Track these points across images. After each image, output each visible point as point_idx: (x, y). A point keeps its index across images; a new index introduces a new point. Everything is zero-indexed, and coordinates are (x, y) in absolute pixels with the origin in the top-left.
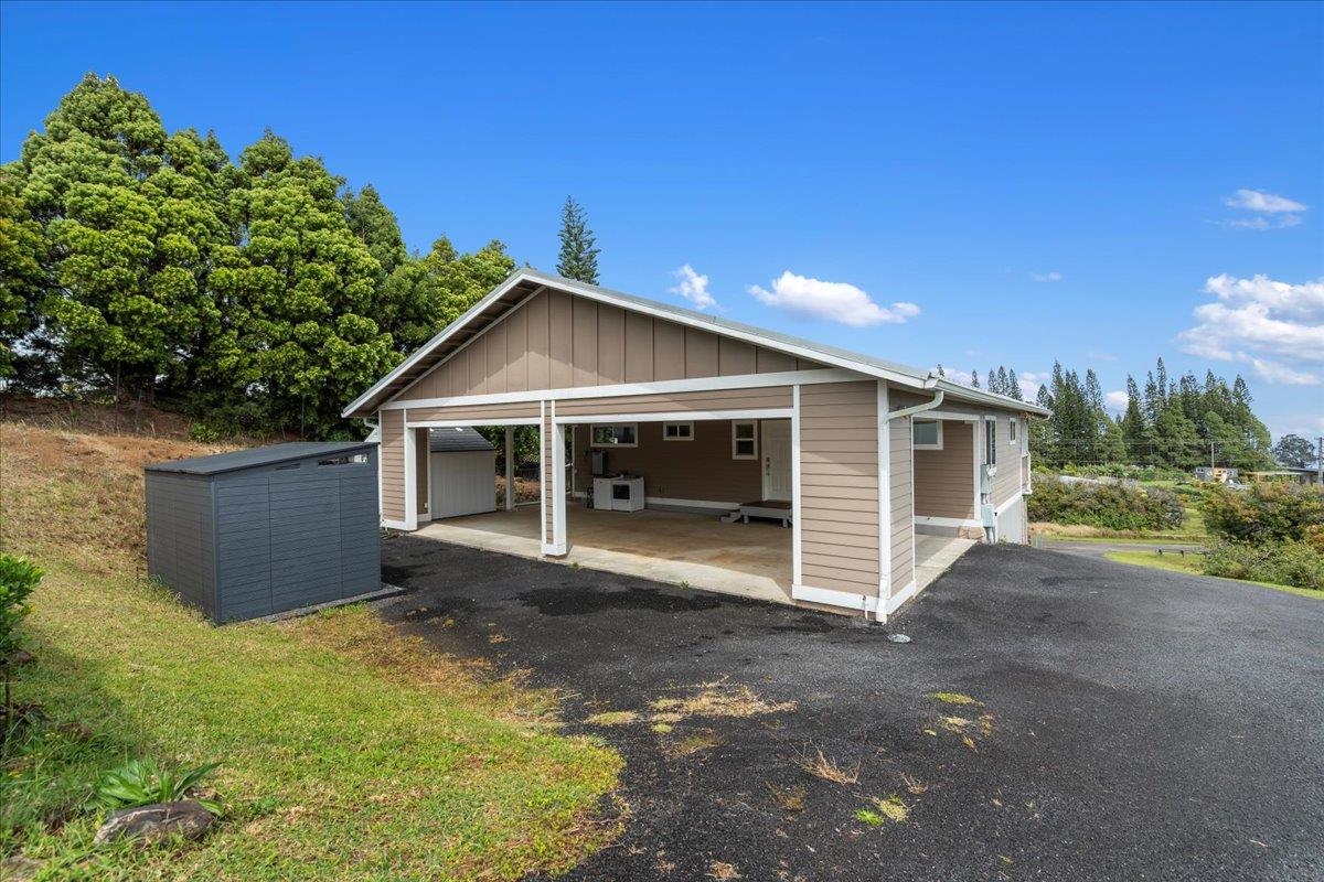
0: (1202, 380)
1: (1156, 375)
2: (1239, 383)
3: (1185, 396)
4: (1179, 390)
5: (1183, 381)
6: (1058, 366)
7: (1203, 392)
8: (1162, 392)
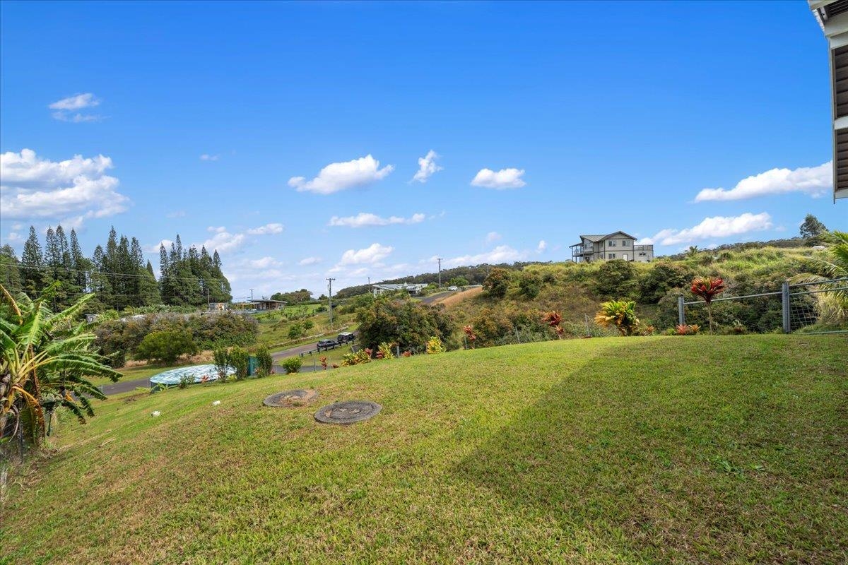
0: (199, 250)
1: (176, 245)
2: (216, 254)
3: (192, 260)
4: (188, 256)
5: (190, 251)
6: (113, 232)
7: (200, 258)
8: (179, 257)
